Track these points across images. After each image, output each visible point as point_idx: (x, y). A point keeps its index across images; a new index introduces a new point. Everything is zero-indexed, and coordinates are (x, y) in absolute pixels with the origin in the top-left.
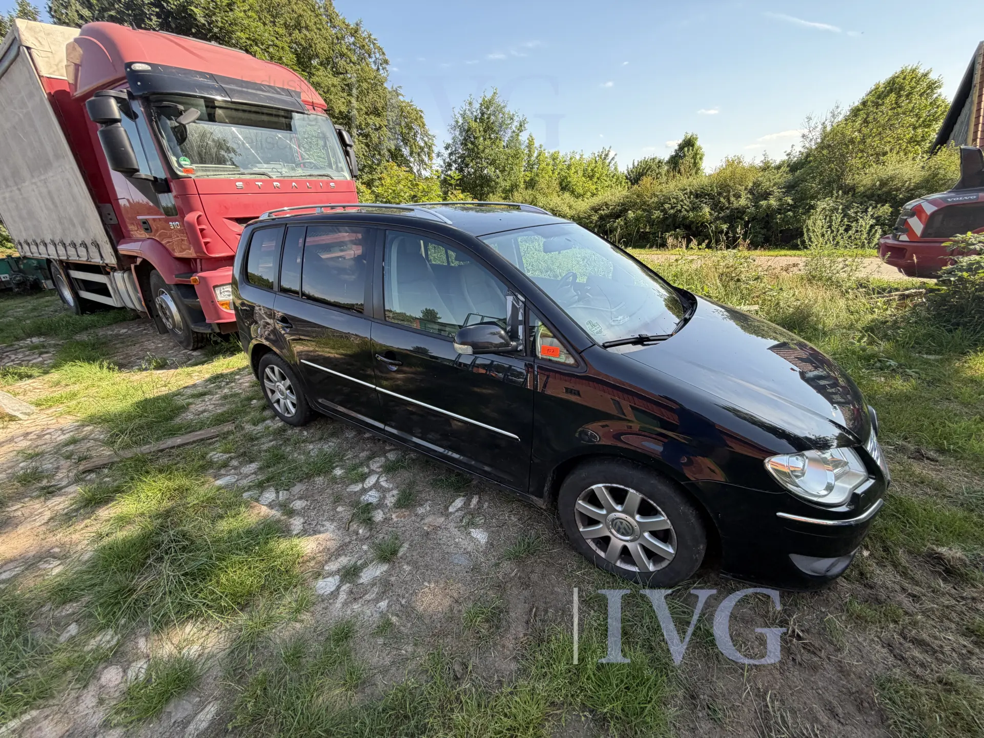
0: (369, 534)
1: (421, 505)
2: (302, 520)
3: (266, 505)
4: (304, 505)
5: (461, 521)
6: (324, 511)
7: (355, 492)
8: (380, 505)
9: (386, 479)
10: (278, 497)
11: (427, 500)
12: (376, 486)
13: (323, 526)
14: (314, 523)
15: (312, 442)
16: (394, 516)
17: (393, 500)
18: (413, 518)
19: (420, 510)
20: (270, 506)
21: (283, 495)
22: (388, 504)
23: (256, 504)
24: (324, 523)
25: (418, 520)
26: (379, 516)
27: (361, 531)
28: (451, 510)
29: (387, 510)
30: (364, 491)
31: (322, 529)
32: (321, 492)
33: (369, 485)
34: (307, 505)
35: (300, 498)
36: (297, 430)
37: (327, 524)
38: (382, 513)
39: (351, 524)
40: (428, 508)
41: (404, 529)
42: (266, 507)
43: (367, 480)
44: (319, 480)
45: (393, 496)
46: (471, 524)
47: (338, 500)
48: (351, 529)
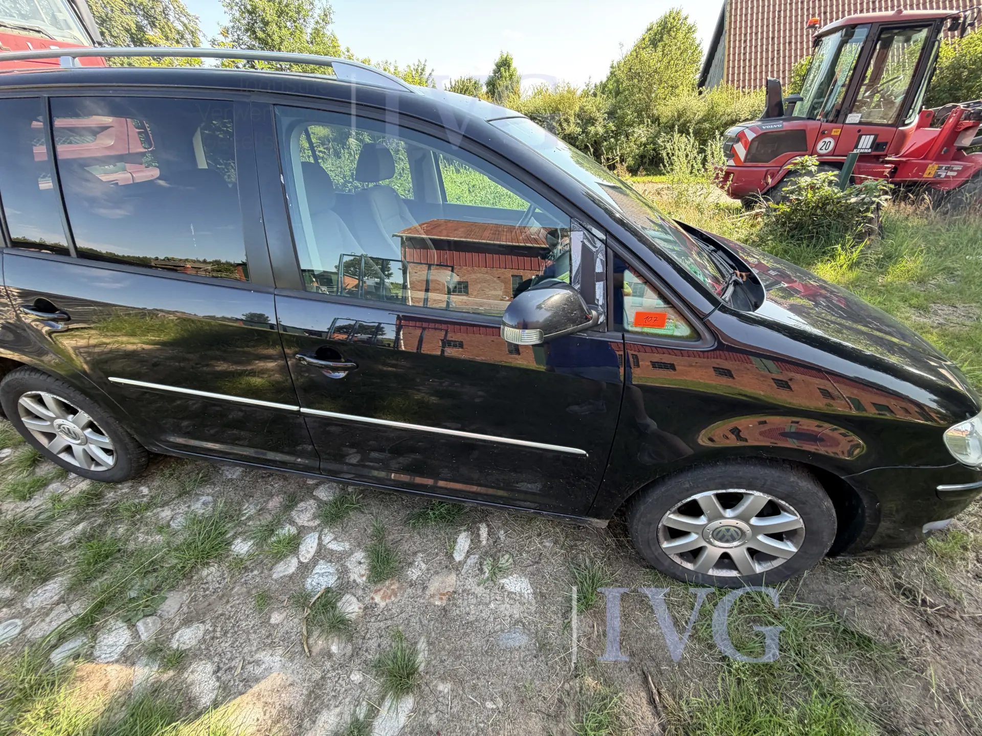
0: (350, 647)
1: (410, 564)
2: (210, 668)
3: (117, 661)
4: (200, 634)
5: (481, 570)
6: (248, 633)
7: (291, 577)
8: (345, 586)
9: (333, 536)
10: (136, 635)
11: (415, 554)
12: (322, 553)
13: (258, 663)
14: (238, 663)
15: (165, 504)
16: (377, 599)
17: (363, 569)
18: (409, 590)
19: (414, 574)
20: (127, 658)
21: (147, 629)
22: (358, 580)
23: (89, 667)
24: (257, 656)
25: (419, 592)
26: (351, 607)
27: (334, 649)
28: (458, 557)
29: (360, 593)
30: (305, 569)
31: (258, 671)
32: (225, 596)
33: (310, 556)
34: (206, 632)
35: (187, 622)
36: (125, 488)
37: (264, 656)
38: (354, 599)
39: (311, 641)
40: (424, 566)
41: (403, 615)
42: (117, 667)
43: (302, 548)
44: (211, 572)
45: (360, 563)
46: (497, 571)
47: (265, 600)
48: (316, 650)
